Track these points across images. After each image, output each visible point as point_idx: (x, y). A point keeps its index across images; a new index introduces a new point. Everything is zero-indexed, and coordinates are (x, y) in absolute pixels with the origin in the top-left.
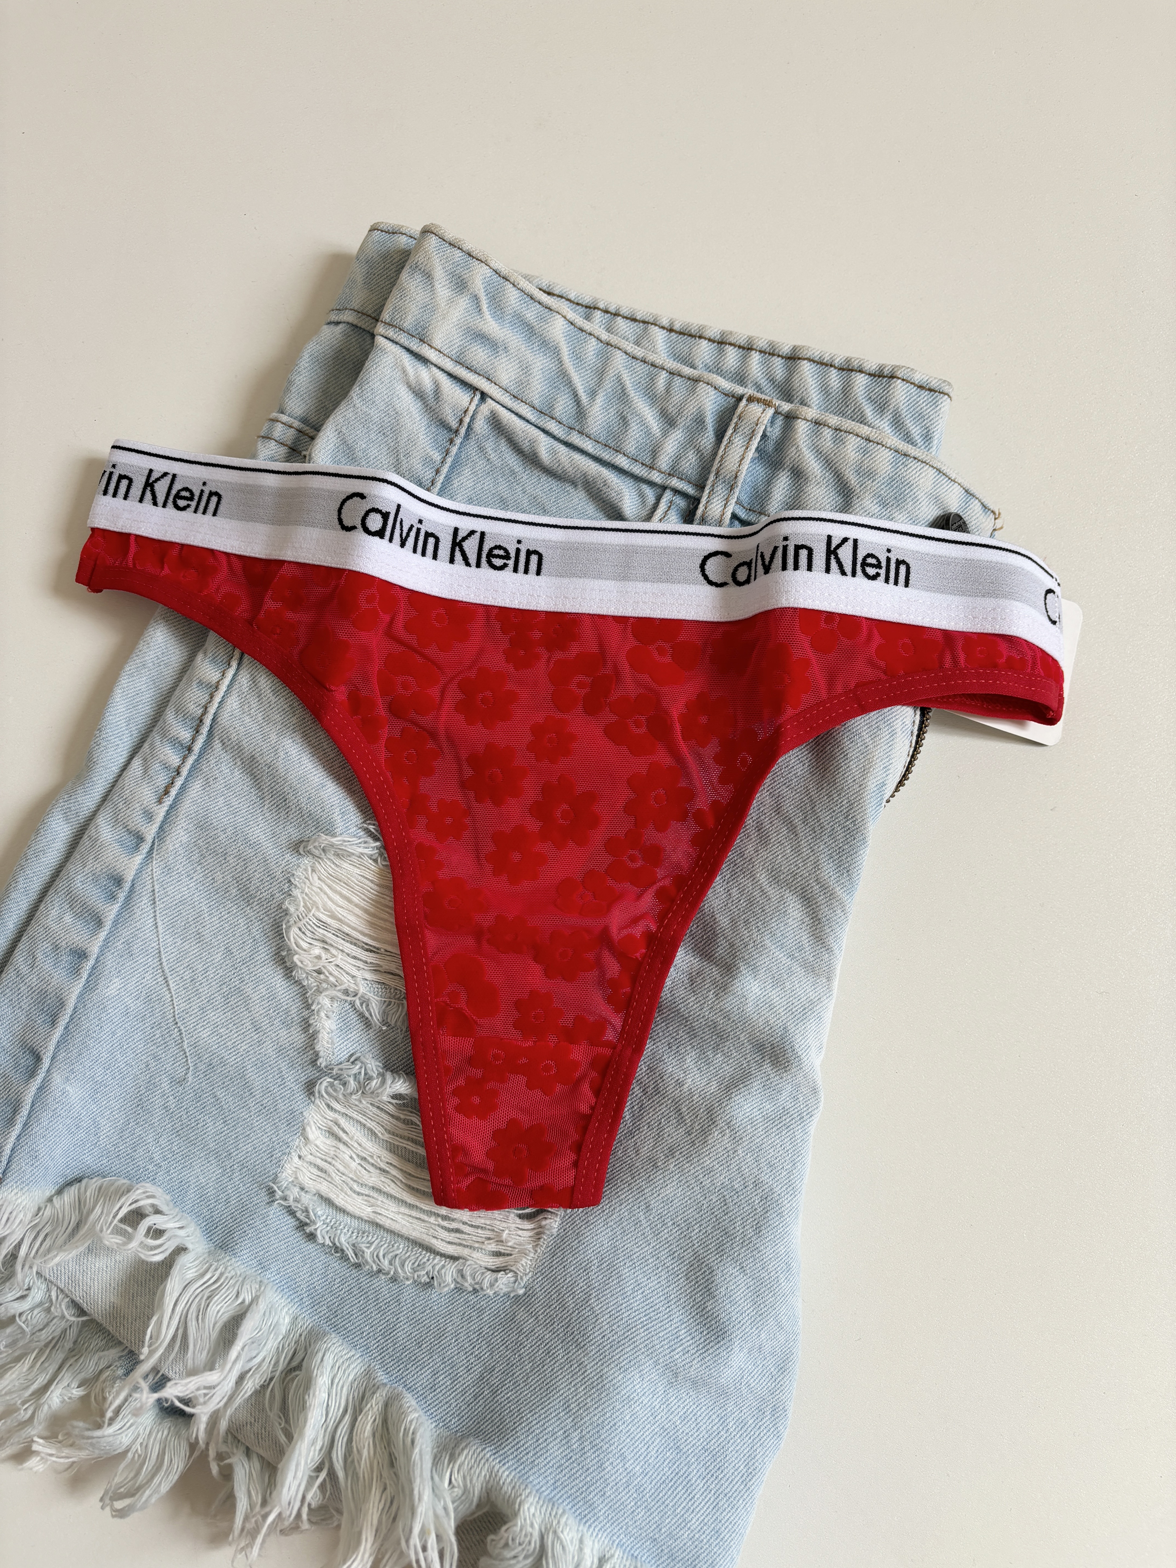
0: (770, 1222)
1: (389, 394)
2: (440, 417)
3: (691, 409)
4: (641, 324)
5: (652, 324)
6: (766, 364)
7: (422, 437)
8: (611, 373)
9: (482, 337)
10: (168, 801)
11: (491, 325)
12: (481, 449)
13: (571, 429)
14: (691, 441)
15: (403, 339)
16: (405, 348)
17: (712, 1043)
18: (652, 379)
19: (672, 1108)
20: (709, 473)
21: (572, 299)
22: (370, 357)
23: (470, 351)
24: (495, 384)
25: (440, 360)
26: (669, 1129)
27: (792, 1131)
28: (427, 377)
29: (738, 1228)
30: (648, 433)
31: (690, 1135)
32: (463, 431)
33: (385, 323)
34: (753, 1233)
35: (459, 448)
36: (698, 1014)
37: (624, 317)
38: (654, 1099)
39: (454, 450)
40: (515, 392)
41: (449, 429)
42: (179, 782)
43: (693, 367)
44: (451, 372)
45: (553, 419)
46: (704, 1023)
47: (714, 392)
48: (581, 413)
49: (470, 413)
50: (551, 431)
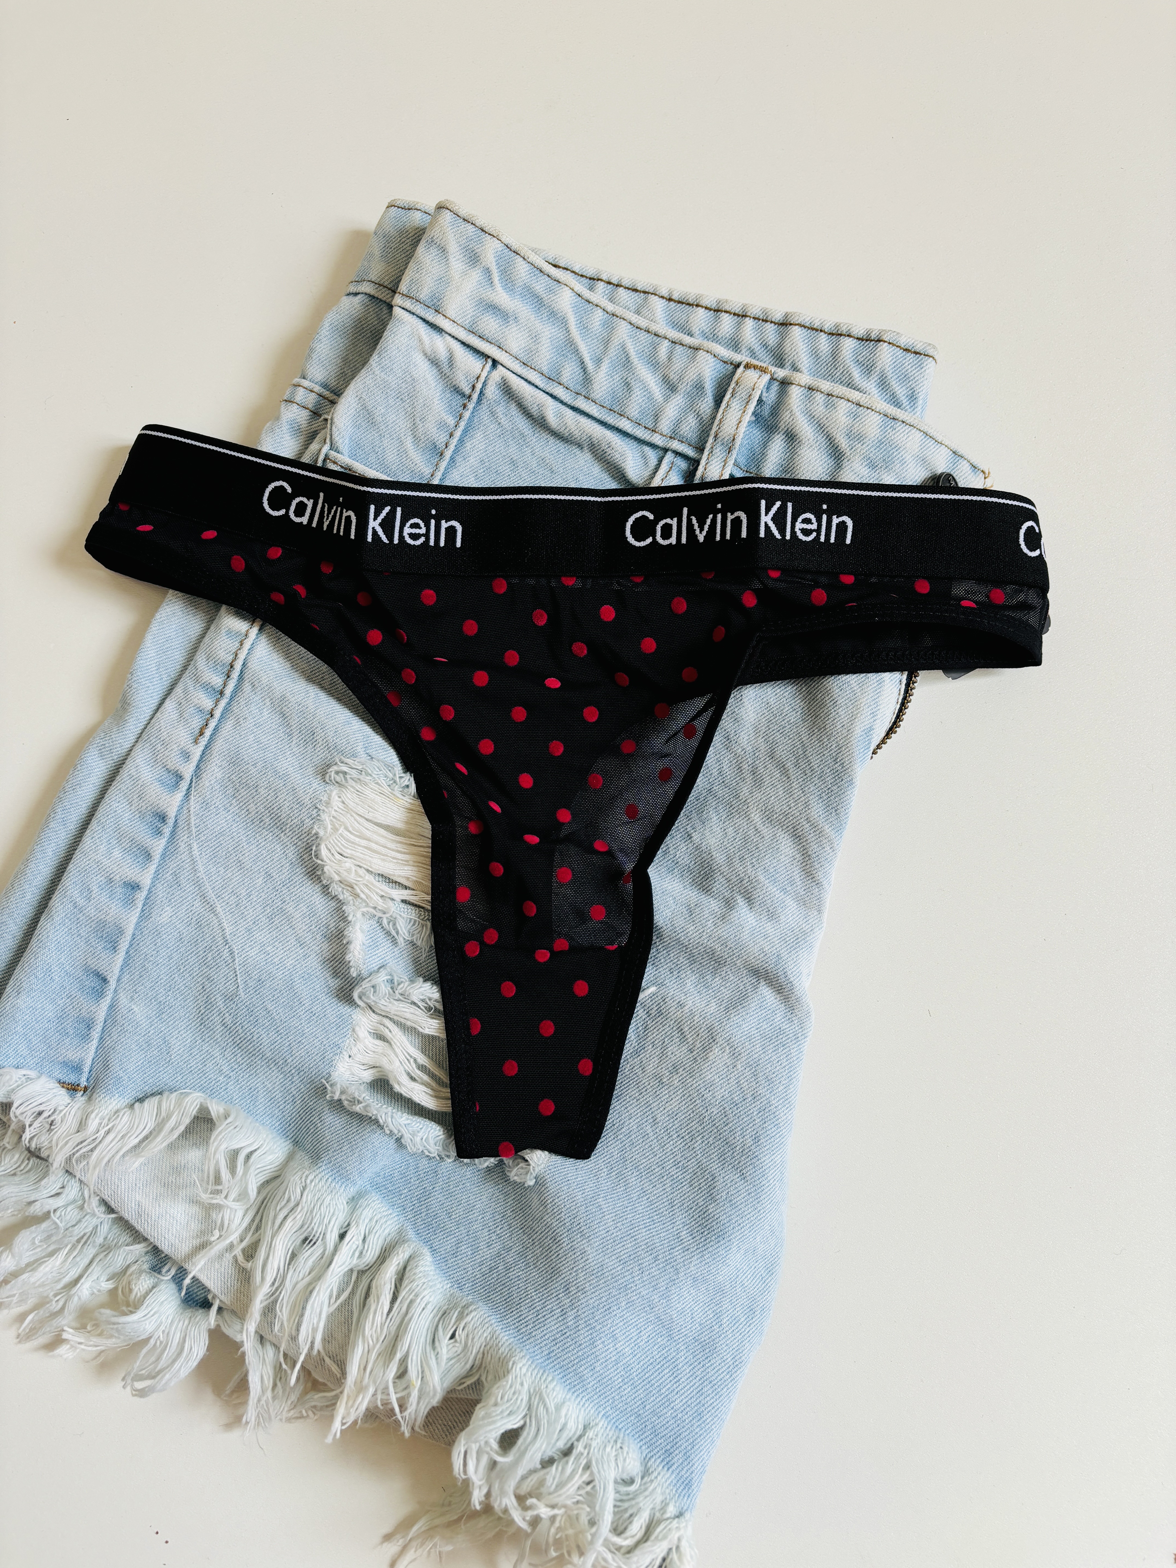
0: (768, 1132)
1: (406, 362)
2: (454, 383)
3: (691, 376)
4: (642, 294)
5: (652, 294)
6: (759, 331)
7: (437, 402)
8: (615, 342)
9: (493, 308)
10: (204, 741)
11: (501, 297)
12: (493, 413)
13: (578, 394)
14: (691, 405)
15: (419, 309)
16: (421, 318)
17: (711, 968)
18: (655, 348)
19: (675, 1029)
20: (708, 436)
21: (577, 271)
22: (389, 327)
23: (482, 321)
24: (506, 352)
25: (453, 330)
26: (672, 1047)
27: (788, 1049)
28: (442, 346)
29: (738, 1138)
30: (650, 398)
31: (692, 1052)
32: (475, 396)
33: (403, 295)
34: (752, 1142)
35: (473, 413)
36: (697, 942)
37: (625, 288)
38: (658, 1020)
39: (467, 414)
40: (524, 359)
41: (463, 395)
42: (212, 724)
43: (690, 334)
44: (464, 341)
45: (561, 385)
46: (703, 950)
47: (713, 360)
48: (587, 379)
49: (482, 379)
50: (558, 396)
